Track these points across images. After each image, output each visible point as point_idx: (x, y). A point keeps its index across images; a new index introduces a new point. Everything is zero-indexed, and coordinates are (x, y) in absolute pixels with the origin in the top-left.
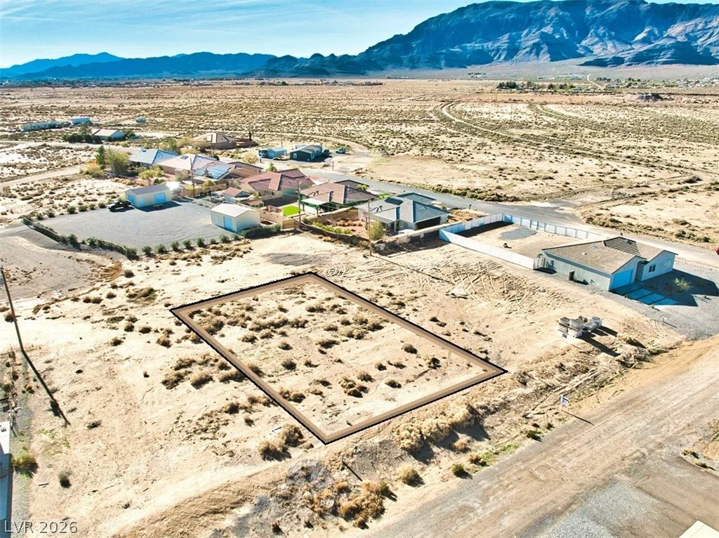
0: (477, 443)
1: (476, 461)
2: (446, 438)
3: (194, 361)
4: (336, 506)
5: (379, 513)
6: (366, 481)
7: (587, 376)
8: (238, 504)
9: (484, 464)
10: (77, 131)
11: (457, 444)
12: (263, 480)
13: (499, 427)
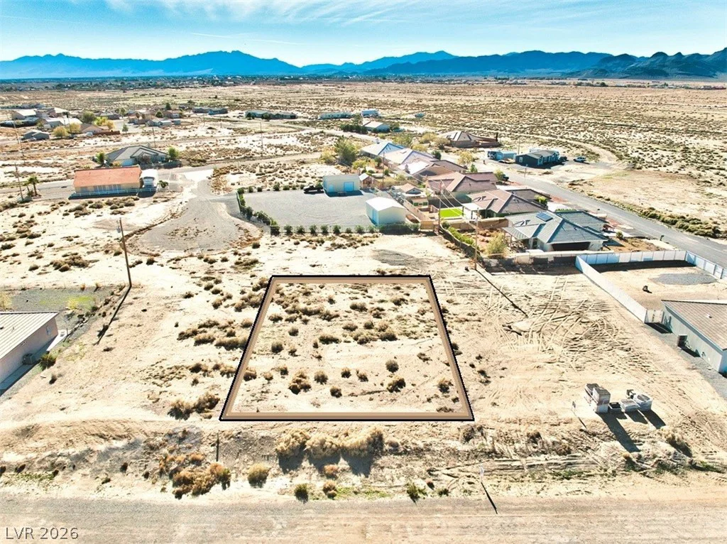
0: (351, 476)
1: (328, 490)
2: (324, 458)
3: (217, 324)
4: (176, 471)
5: (201, 492)
6: (220, 463)
7: (559, 459)
8: (121, 437)
9: (332, 496)
10: (350, 122)
11: (328, 467)
12: (150, 428)
13: (390, 470)
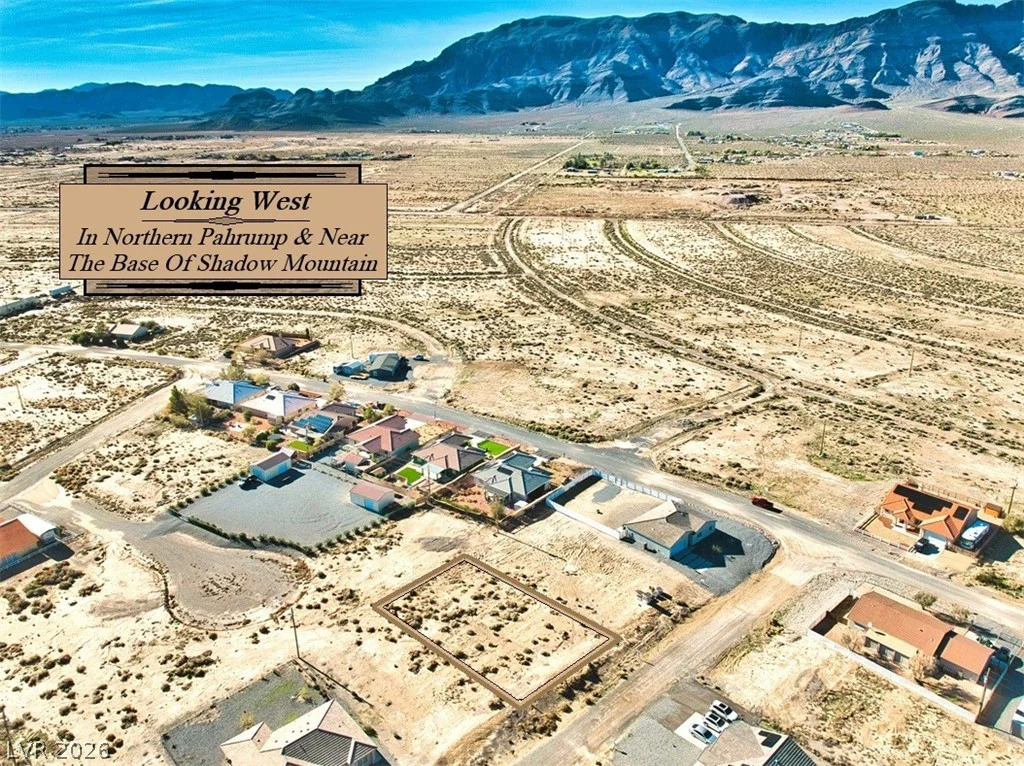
0: (596, 685)
1: (596, 695)
2: (580, 685)
4: (535, 728)
5: (555, 728)
6: (545, 714)
7: (652, 633)
8: (489, 734)
9: (600, 697)
11: (586, 687)
12: (496, 721)
13: (608, 674)
